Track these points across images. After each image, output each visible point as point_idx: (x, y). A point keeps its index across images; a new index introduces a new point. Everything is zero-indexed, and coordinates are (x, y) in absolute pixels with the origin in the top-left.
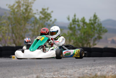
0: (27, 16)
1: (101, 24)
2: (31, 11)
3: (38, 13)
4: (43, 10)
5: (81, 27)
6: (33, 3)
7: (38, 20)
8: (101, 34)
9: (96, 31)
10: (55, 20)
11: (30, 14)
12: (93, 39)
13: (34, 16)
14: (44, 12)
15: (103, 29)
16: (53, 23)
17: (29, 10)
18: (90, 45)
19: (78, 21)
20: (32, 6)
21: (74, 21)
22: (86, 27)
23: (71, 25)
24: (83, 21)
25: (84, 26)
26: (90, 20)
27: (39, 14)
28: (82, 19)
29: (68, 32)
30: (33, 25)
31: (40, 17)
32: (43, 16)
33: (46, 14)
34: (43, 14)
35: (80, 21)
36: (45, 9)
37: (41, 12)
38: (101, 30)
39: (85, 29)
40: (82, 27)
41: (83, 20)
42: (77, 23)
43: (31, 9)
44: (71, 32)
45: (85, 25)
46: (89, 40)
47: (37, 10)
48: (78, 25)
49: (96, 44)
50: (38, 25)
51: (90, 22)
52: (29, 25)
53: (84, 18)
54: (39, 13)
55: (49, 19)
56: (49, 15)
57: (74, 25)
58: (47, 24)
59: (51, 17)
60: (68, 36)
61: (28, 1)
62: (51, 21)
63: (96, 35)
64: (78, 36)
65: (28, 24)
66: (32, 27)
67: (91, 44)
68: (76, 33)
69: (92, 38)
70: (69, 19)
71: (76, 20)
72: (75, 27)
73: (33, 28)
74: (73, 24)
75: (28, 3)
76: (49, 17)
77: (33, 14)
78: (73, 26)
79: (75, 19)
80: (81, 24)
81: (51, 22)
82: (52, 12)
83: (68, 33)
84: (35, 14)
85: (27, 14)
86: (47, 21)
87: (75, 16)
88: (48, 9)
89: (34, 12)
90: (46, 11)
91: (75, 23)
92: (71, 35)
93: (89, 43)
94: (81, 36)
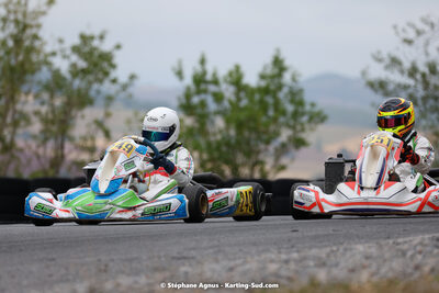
0: (22, 64)
1: (301, 91)
2: (37, 44)
3: (62, 51)
4: (85, 39)
5: (226, 104)
6: (44, 13)
7: (64, 79)
8: (303, 130)
9: (282, 119)
10: (132, 77)
12: (271, 148)
13: (48, 64)
14: (86, 49)
15: (308, 108)
16: (125, 87)
17: (27, 43)
18: (262, 170)
19: (216, 82)
20: (39, 26)
21: (199, 80)
22: (244, 102)
23: (188, 96)
24: (236, 79)
25: (239, 99)
26: (262, 77)
27: (65, 57)
28: (230, 74)
30: (45, 96)
31: (74, 65)
32: (82, 64)
33: (96, 54)
34: (86, 59)
35: (225, 81)
36: (92, 38)
37: (75, 49)
38: (303, 114)
39: (245, 109)
40: (231, 103)
41: (234, 75)
42: (212, 88)
43: (35, 37)
44: (189, 121)
45: (242, 94)
46: (258, 152)
47: (61, 41)
48: (218, 98)
49: (283, 168)
51: (263, 84)
52: (30, 98)
53: (237, 68)
54: (68, 52)
55: (106, 74)
56: (107, 58)
57: (203, 96)
58: (98, 92)
59: (113, 66)
61: (26, 4)
62: (114, 81)
63: (285, 134)
64: (219, 137)
65: (27, 93)
66: (43, 103)
67: (268, 167)
68: (210, 128)
69: (268, 142)
70: (180, 74)
71: (209, 77)
72: (203, 104)
73: (44, 109)
74: (199, 92)
75: (25, 15)
76: (105, 65)
77: (46, 56)
78: (196, 100)
79: (204, 73)
80: (228, 91)
82: (118, 47)
84: (54, 54)
85: (21, 58)
86: (101, 81)
87: (203, 62)
88: (102, 37)
90: (96, 43)
91: (203, 86)
93: (262, 163)
94: (228, 135)
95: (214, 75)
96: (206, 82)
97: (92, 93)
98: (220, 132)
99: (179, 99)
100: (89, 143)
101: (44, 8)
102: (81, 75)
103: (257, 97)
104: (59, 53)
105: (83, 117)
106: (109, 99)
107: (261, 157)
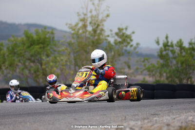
0: (97, 40)
2: (103, 32)
3: (112, 34)
4: (120, 30)
5: (176, 54)
6: (105, 20)
7: (112, 45)
10: (138, 44)
11: (101, 36)
13: (106, 40)
14: (121, 34)
16: (135, 48)
17: (98, 32)
18: (191, 81)
19: (172, 46)
20: (103, 25)
21: (166, 45)
22: (184, 54)
23: (161, 51)
25: (181, 53)
26: (190, 44)
27: (113, 37)
28: (178, 42)
29: (158, 62)
31: (116, 40)
32: (119, 40)
33: (125, 35)
34: (120, 38)
35: (176, 45)
36: (122, 29)
37: (117, 34)
39: (184, 57)
40: (178, 54)
41: (179, 44)
42: (171, 48)
43: (102, 30)
44: (161, 61)
45: (183, 51)
46: (190, 73)
47: (111, 31)
48: (173, 52)
50: (113, 53)
51: (191, 46)
53: (181, 40)
54: (114, 35)
55: (129, 43)
56: (129, 37)
57: (167, 51)
58: (126, 51)
59: (131, 40)
60: (158, 68)
61: (98, 17)
62: (132, 46)
64: (174, 68)
67: (193, 79)
68: (170, 64)
69: (194, 70)
70: (158, 43)
71: (169, 44)
72: (167, 54)
74: (165, 50)
75: (97, 21)
76: (129, 40)
77: (105, 36)
78: (164, 53)
79: (168, 42)
80: (177, 49)
81: (132, 48)
82: (133, 33)
83: (158, 64)
84: (108, 36)
85: (96, 37)
86: (126, 46)
87: (167, 38)
88: (126, 29)
89: (106, 34)
90: (124, 31)
91: (167, 48)
92: (163, 66)
93: (190, 78)
94: (178, 67)
95: (172, 43)
96: (168, 46)
97: (123, 51)
98: (174, 65)
99: (158, 52)
100: (122, 70)
101: (105, 18)
102: (119, 44)
103: (189, 52)
104: (110, 36)
105: (120, 60)
106: (129, 53)
107: (191, 75)
